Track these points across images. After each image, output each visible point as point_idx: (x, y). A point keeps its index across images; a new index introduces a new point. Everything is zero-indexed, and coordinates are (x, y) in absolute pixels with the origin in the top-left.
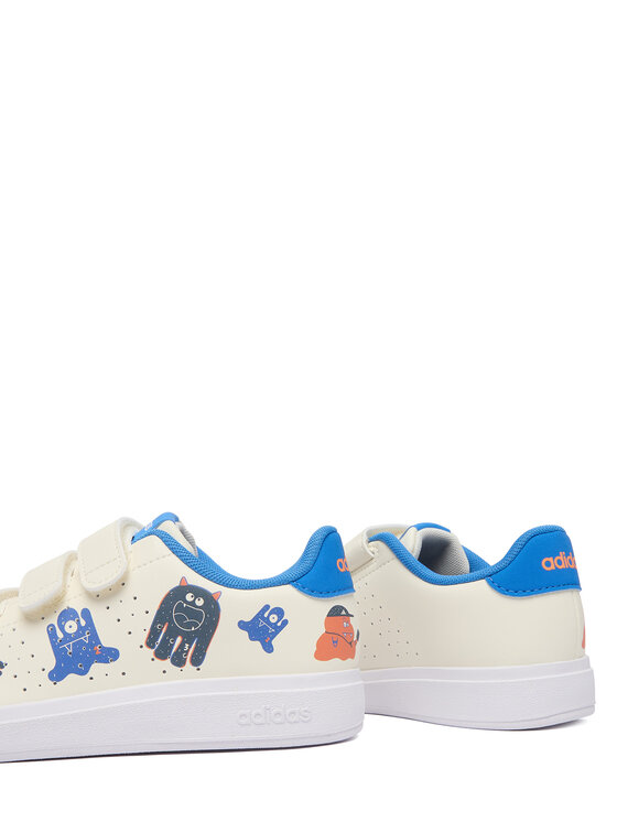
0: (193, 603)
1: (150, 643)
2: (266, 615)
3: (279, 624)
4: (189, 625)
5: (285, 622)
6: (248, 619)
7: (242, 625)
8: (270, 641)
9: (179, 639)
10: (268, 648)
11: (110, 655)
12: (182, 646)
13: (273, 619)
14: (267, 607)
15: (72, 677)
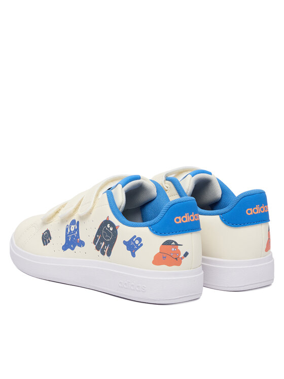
0: (109, 229)
1: (95, 242)
2: (134, 240)
3: (139, 245)
4: (107, 239)
5: (142, 245)
6: (127, 240)
7: (125, 243)
8: (134, 252)
9: (103, 243)
10: (134, 255)
11: (82, 244)
12: (104, 247)
13: (137, 242)
14: (135, 236)
15: (69, 250)
